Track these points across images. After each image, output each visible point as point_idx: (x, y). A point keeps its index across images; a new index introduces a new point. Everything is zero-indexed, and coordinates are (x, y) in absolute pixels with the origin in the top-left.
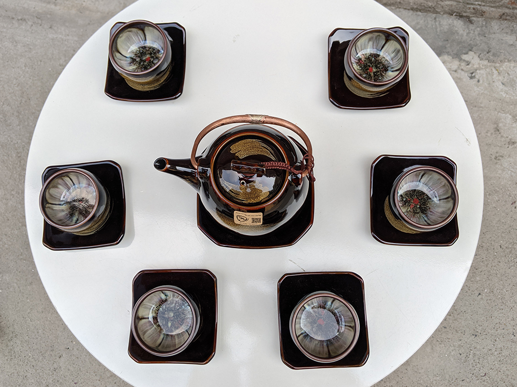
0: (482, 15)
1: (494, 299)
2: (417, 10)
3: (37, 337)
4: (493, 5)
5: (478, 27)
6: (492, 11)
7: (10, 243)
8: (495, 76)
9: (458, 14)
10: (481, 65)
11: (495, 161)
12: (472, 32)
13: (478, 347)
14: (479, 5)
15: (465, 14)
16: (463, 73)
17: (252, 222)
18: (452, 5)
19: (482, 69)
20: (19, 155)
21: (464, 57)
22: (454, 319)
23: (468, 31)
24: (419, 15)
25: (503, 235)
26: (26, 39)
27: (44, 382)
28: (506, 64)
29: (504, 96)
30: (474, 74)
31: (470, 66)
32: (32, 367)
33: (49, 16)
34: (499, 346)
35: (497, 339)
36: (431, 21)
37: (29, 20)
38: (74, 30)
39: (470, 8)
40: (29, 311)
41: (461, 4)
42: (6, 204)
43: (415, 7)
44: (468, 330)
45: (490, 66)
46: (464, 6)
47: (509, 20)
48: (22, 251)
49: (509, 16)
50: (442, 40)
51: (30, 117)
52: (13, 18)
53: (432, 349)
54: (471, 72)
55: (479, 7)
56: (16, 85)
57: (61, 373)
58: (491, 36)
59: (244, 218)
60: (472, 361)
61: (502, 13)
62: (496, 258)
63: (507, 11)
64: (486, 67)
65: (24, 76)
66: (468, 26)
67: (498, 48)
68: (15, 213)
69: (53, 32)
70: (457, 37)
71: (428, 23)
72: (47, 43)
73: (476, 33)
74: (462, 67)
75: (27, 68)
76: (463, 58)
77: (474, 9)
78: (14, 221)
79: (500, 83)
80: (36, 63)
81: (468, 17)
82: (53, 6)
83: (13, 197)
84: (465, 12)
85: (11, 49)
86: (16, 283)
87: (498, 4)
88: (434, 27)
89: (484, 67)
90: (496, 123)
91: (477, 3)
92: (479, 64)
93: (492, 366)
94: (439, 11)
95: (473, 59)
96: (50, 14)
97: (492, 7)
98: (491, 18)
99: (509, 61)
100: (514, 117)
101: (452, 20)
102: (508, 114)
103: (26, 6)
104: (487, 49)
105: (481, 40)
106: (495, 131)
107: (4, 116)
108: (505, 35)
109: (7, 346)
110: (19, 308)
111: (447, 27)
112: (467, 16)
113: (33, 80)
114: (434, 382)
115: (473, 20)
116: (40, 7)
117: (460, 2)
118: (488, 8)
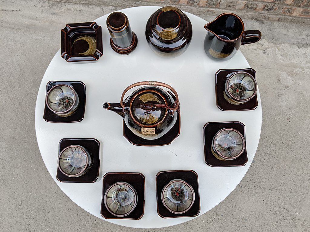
0: (269, 19)
1: (280, 170)
3: (35, 202)
4: (274, 14)
5: (267, 25)
6: (274, 17)
7: (18, 152)
8: (277, 51)
9: (256, 19)
10: (269, 46)
11: (278, 97)
12: (264, 28)
13: (273, 196)
14: (266, 14)
15: (259, 19)
16: (260, 50)
18: (252, 15)
19: (270, 48)
20: (20, 104)
22: (259, 182)
23: (261, 28)
25: (283, 136)
26: (21, 40)
27: (40, 227)
28: (282, 45)
29: (282, 62)
30: (265, 51)
31: (263, 46)
32: (33, 219)
33: (33, 27)
34: (284, 195)
35: (283, 192)
37: (22, 29)
38: (48, 33)
39: (262, 16)
40: (30, 189)
41: (257, 14)
42: (15, 131)
44: (267, 187)
45: (274, 46)
46: (259, 15)
47: (283, 21)
48: (24, 156)
49: (283, 19)
51: (25, 83)
52: (13, 28)
53: (248, 198)
55: (266, 15)
56: (17, 65)
57: (49, 221)
58: (274, 30)
60: (270, 204)
61: (279, 18)
62: (280, 148)
63: (282, 17)
64: (272, 47)
65: (21, 60)
66: (261, 25)
67: (278, 36)
68: (20, 136)
69: (36, 35)
72: (33, 42)
73: (266, 29)
74: (259, 48)
75: (22, 55)
76: (259, 42)
77: (264, 16)
78: (20, 140)
79: (280, 55)
80: (27, 53)
81: (261, 21)
82: (35, 21)
83: (18, 127)
84: (260, 18)
85: (13, 46)
86: (22, 174)
87: (276, 13)
90: (278, 77)
91: (265, 13)
93: (280, 206)
94: (246, 17)
95: (265, 43)
96: (34, 25)
97: (273, 15)
98: (274, 21)
99: (284, 43)
100: (287, 73)
101: (253, 22)
102: (284, 72)
103: (20, 21)
104: (272, 37)
105: (269, 32)
106: (278, 81)
107: (11, 83)
108: (281, 29)
109: (19, 208)
110: (24, 188)
111: (250, 26)
112: (261, 20)
113: (26, 62)
114: (250, 216)
115: (264, 22)
116: (28, 22)
117: (256, 13)
118: (271, 15)
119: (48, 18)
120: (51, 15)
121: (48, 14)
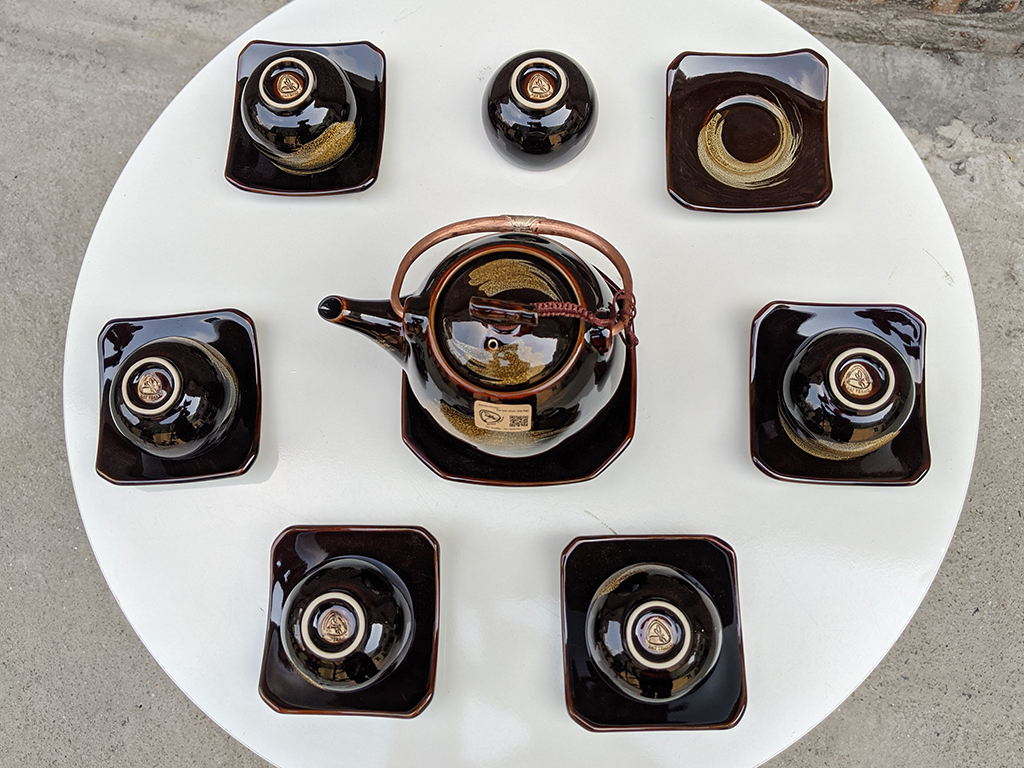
0: (979, 47)
1: (1007, 620)
2: (847, 37)
3: (81, 682)
4: (1000, 27)
5: (971, 71)
6: (999, 39)
7: (32, 494)
8: (1005, 169)
9: (929, 46)
10: (977, 148)
11: (1008, 340)
12: (959, 81)
13: (974, 720)
14: (972, 26)
15: (943, 46)
16: (940, 162)
17: (511, 425)
18: (917, 28)
20: (55, 320)
21: (943, 131)
22: (924, 660)
23: (950, 79)
24: (851, 48)
26: (75, 94)
30: (962, 165)
31: (955, 147)
32: (68, 743)
33: (120, 49)
35: (1015, 704)
36: (876, 59)
37: (81, 57)
38: (169, 76)
39: (954, 33)
40: (65, 629)
41: (936, 24)
42: (28, 416)
43: (844, 31)
44: (953, 683)
45: (995, 149)
46: (943, 29)
48: (55, 509)
50: (898, 97)
51: (79, 245)
52: (51, 54)
53: (879, 722)
54: (958, 160)
55: (972, 31)
56: (53, 184)
57: (125, 756)
58: (997, 89)
59: (495, 416)
60: (963, 749)
61: (1019, 44)
62: (1010, 536)
64: (988, 151)
65: (68, 166)
66: (950, 69)
67: (1011, 113)
68: (44, 434)
69: (128, 79)
70: (927, 92)
71: (868, 63)
72: (116, 103)
73: (967, 83)
74: (939, 152)
75: (75, 149)
76: (940, 133)
77: (962, 34)
78: (42, 449)
79: (1016, 183)
80: (93, 141)
81: (950, 52)
82: (129, 31)
83: (42, 402)
84: (944, 41)
85: (44, 113)
86: (41, 573)
87: (1011, 24)
88: (881, 70)
89: (982, 152)
90: (1009, 263)
91: (968, 22)
92: (973, 145)
94: (891, 39)
95: (960, 134)
96: (123, 46)
97: (999, 30)
98: (997, 54)
101: (918, 58)
103: (76, 29)
104: (989, 116)
105: (977, 97)
106: (1006, 280)
107: (27, 244)
109: (20, 698)
110: (45, 624)
111: (909, 71)
112: (948, 49)
113: (86, 174)
115: (960, 57)
116: (104, 32)
117: (933, 21)
118: (991, 32)
119: (174, 22)
120: (184, 11)
121: (173, 7)
